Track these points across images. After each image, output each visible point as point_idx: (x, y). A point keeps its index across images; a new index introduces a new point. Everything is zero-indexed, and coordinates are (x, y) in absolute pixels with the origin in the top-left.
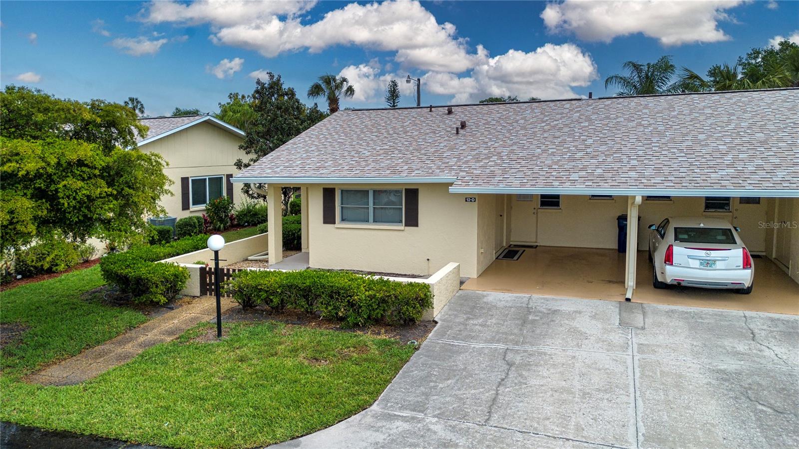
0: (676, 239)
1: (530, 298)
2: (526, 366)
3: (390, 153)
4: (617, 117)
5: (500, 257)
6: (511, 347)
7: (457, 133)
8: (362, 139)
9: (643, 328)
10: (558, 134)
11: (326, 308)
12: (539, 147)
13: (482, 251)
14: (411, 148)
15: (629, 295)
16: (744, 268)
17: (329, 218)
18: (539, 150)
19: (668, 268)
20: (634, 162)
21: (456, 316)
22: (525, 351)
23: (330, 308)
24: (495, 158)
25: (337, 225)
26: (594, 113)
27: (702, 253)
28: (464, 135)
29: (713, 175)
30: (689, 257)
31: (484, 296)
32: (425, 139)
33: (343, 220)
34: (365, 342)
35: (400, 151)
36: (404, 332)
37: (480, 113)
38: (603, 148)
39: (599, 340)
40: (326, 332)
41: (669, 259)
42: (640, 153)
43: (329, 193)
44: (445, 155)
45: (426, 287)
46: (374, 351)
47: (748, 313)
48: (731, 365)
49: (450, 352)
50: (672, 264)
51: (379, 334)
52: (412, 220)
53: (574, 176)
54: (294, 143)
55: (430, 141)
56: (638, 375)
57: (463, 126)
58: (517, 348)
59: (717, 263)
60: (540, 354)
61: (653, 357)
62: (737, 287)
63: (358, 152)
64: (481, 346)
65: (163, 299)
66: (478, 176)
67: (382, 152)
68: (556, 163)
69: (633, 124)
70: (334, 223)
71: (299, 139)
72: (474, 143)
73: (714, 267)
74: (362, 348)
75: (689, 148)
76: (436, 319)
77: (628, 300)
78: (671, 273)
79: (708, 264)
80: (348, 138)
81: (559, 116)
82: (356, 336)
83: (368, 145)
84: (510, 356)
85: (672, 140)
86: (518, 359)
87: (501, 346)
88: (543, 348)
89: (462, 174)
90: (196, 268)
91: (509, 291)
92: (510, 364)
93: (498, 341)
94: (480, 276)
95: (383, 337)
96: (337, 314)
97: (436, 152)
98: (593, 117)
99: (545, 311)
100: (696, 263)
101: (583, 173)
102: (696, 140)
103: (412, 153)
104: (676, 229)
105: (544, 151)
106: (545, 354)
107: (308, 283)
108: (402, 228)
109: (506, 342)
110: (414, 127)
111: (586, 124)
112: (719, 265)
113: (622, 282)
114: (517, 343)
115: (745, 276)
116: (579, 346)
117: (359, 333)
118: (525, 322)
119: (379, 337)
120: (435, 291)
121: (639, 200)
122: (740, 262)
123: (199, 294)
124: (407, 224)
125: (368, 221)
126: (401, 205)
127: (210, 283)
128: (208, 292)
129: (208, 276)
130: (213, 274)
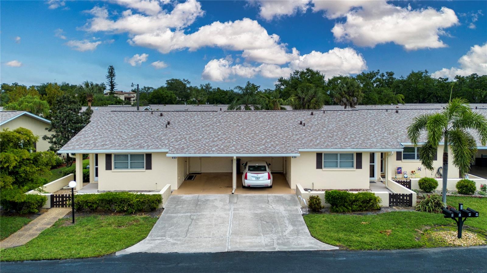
0: (249, 170)
1: (199, 196)
2: (198, 219)
3: (137, 137)
4: (230, 121)
5: (186, 179)
6: (192, 214)
7: (166, 127)
8: (120, 129)
9: (236, 203)
10: (208, 129)
11: (119, 207)
12: (201, 135)
13: (179, 178)
14: (146, 135)
15: (233, 192)
16: (268, 179)
17: (108, 167)
18: (201, 137)
19: (246, 181)
20: (234, 143)
21: (171, 205)
22: (197, 215)
23: (120, 207)
24: (184, 140)
25: (112, 170)
26: (222, 119)
27: (256, 175)
28: (169, 128)
29: (258, 148)
30: (252, 177)
31: (181, 197)
32: (151, 130)
33: (115, 168)
34: (137, 219)
35: (141, 136)
36: (151, 214)
37: (175, 116)
38: (224, 136)
39: (222, 208)
40: (119, 217)
41: (246, 178)
42: (237, 139)
43: (108, 156)
44: (162, 138)
45: (160, 195)
46: (142, 221)
47: (269, 195)
48: (259, 211)
49: (171, 218)
50: (247, 179)
51: (142, 215)
52: (149, 167)
53: (214, 149)
54: (86, 131)
55: (154, 131)
56: (232, 217)
57: (169, 123)
58: (194, 214)
59: (261, 178)
60: (202, 215)
61: (238, 212)
62: (267, 186)
63: (121, 136)
64: (182, 215)
65: (36, 211)
66: (177, 149)
67: (133, 136)
68: (207, 143)
69: (235, 125)
71: (87, 128)
72: (174, 132)
73: (259, 180)
74: (137, 221)
75: (253, 137)
76: (164, 207)
77: (233, 193)
78: (247, 183)
79: (258, 178)
80: (113, 128)
81: (208, 120)
82: (132, 217)
83: (125, 132)
84: (192, 217)
85: (248, 133)
86: (195, 217)
87: (189, 214)
88: (203, 213)
89: (171, 148)
90: (48, 196)
91: (191, 194)
92: (192, 219)
93: (188, 213)
94: (178, 189)
95: (144, 216)
96: (124, 209)
97: (158, 136)
98: (221, 121)
99: (204, 200)
100: (254, 179)
101: (217, 148)
102: (255, 134)
103: (147, 137)
104: (249, 166)
105: (203, 137)
106: (204, 215)
107: (111, 198)
108: (145, 170)
109: (190, 212)
110: (146, 123)
111: (219, 124)
112: (261, 179)
113: (232, 187)
114: (194, 213)
115: (269, 182)
116: (215, 211)
117: (133, 215)
118: (197, 205)
119: (142, 216)
120: (163, 197)
121: (235, 158)
122: (267, 177)
123: (50, 207)
124: (147, 169)
125: (127, 168)
126: (144, 160)
127: (56, 202)
128: (55, 206)
129: (55, 198)
130: (58, 197)
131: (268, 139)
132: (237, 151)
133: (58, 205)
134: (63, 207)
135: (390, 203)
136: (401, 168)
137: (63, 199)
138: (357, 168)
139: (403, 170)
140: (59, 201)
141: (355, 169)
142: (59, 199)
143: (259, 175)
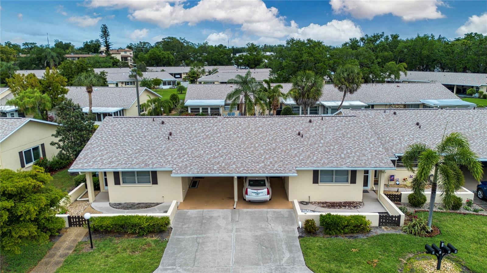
0: (249, 185)
1: (203, 211)
2: (203, 243)
3: (141, 152)
4: (230, 131)
5: (190, 187)
6: (198, 236)
7: (169, 139)
8: (124, 141)
9: (238, 221)
10: (209, 141)
11: (131, 230)
12: (202, 150)
13: (184, 191)
14: (150, 149)
16: (268, 195)
17: (117, 182)
18: (202, 152)
19: (246, 196)
20: (235, 160)
21: (178, 224)
22: (203, 237)
23: (132, 230)
24: (186, 156)
25: (121, 185)
26: (222, 128)
27: (256, 191)
28: (172, 141)
30: (253, 192)
31: (187, 212)
32: (154, 142)
33: (123, 183)
34: (149, 241)
35: (145, 150)
36: (161, 235)
37: (176, 124)
38: (225, 151)
39: (225, 229)
40: (133, 239)
41: (246, 193)
42: (237, 154)
43: (116, 174)
44: (166, 153)
46: (153, 245)
47: (269, 210)
48: (259, 233)
49: (179, 241)
50: (247, 195)
51: (152, 237)
52: (155, 182)
53: (215, 168)
54: (91, 144)
55: (157, 143)
56: (235, 241)
57: (171, 134)
58: (200, 236)
60: (208, 237)
61: (239, 233)
62: (266, 201)
63: (126, 151)
64: (189, 237)
65: (57, 234)
66: (181, 167)
67: (137, 151)
68: (209, 159)
69: (235, 136)
70: (120, 184)
71: (93, 140)
72: (177, 146)
73: (259, 195)
74: (148, 244)
75: (252, 151)
76: (172, 227)
77: (235, 208)
78: (248, 197)
79: (257, 194)
80: (118, 140)
81: (209, 129)
82: (145, 239)
83: (129, 146)
84: (198, 240)
85: (248, 147)
86: (201, 241)
87: (195, 236)
88: (208, 235)
89: (175, 166)
91: (196, 208)
92: (199, 243)
93: (194, 234)
94: (184, 200)
95: (155, 238)
96: (136, 232)
97: (161, 151)
98: (222, 130)
99: (208, 217)
100: (254, 194)
101: (218, 166)
102: (255, 147)
103: (151, 152)
104: (249, 180)
105: (205, 152)
106: (209, 237)
107: (123, 222)
108: (151, 185)
109: (196, 234)
110: (148, 133)
111: (219, 135)
112: (261, 194)
113: (233, 198)
114: (200, 235)
115: (268, 197)
116: (219, 232)
117: (145, 238)
118: (202, 224)
119: (153, 239)
121: (236, 177)
122: (266, 193)
123: (68, 227)
124: (153, 184)
125: (135, 183)
126: (150, 176)
127: (74, 222)
128: (73, 226)
129: (72, 219)
130: (74, 218)
131: (267, 154)
132: (237, 170)
133: (75, 224)
134: (80, 226)
135: (379, 223)
136: (393, 176)
137: (79, 220)
138: (351, 183)
139: (395, 178)
140: (76, 222)
141: (349, 184)
142: (76, 220)
143: (259, 191)
